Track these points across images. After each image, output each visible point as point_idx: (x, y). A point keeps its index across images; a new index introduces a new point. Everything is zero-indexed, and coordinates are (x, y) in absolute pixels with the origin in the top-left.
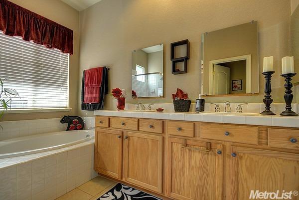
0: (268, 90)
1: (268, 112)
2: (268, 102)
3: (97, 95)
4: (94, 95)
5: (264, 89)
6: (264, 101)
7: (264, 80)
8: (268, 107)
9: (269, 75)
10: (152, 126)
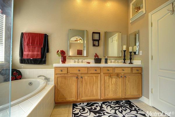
0: (125, 56)
1: (124, 63)
2: (125, 60)
3: (39, 53)
4: (36, 53)
5: (123, 55)
6: (124, 59)
7: (123, 52)
8: (124, 61)
9: (125, 51)
10: (96, 70)
